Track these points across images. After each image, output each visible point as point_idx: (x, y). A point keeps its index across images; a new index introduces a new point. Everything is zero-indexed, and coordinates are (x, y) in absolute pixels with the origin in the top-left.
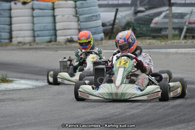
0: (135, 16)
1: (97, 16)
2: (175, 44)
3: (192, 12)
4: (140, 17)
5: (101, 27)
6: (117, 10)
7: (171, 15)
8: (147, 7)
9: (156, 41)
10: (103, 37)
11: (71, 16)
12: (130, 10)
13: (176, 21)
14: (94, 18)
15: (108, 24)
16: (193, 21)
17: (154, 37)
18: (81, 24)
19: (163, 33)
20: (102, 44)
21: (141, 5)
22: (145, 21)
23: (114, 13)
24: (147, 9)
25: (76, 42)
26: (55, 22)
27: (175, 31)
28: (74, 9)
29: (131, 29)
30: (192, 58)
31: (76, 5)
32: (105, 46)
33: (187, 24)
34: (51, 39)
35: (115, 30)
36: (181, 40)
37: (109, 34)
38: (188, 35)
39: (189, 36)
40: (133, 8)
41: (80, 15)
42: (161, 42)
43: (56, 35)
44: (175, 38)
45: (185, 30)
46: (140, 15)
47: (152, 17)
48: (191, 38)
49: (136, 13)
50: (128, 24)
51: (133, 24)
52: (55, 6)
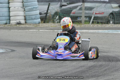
0: (60, 8)
1: (36, 8)
2: (86, 27)
3: (97, 7)
4: (64, 9)
5: (39, 15)
6: (49, 4)
7: (84, 8)
8: (68, 2)
9: (74, 24)
10: (40, 21)
11: (20, 7)
12: (58, 4)
13: (87, 12)
14: (34, 9)
15: (43, 13)
16: (96, 13)
18: (26, 12)
19: (79, 19)
20: (39, 26)
21: (65, 1)
22: (67, 12)
23: (47, 6)
24: (68, 4)
25: (23, 24)
26: (9, 12)
27: (86, 19)
28: (22, 3)
29: (58, 17)
30: (97, 36)
31: (23, 1)
32: (40, 27)
33: (94, 14)
34: (7, 22)
35: (47, 17)
36: (90, 24)
37: (44, 20)
38: (94, 21)
39: (95, 22)
40: (59, 3)
41: (25, 7)
42: (78, 25)
43: (10, 20)
44: (87, 23)
45: (93, 18)
46: (63, 7)
47: (71, 9)
48: (96, 23)
49: (61, 6)
50: (56, 14)
51: (59, 13)
52: (10, 2)
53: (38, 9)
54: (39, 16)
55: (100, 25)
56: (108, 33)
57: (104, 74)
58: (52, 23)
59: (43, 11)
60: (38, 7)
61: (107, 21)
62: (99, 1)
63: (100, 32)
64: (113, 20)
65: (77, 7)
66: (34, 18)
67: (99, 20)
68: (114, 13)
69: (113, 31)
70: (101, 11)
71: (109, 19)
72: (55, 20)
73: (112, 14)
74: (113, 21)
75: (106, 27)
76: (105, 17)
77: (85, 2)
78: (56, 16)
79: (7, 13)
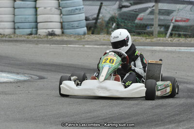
0: (118, 11)
1: (80, 9)
2: (160, 41)
3: (178, 10)
4: (125, 12)
5: (85, 21)
6: (102, 3)
7: (157, 11)
8: (132, 2)
9: (141, 37)
10: (86, 31)
11: (54, 8)
12: (115, 4)
13: (162, 17)
14: (77, 11)
15: (91, 18)
16: (177, 19)
17: (139, 34)
18: (64, 17)
19: (149, 30)
20: (84, 39)
22: (130, 17)
23: (98, 7)
24: (132, 5)
25: (58, 35)
26: (36, 15)
27: (160, 28)
28: (57, 1)
29: (114, 24)
32: (85, 41)
33: (173, 21)
34: (31, 31)
35: (98, 24)
36: (167, 37)
37: (92, 29)
38: (174, 32)
39: (175, 34)
40: (118, 3)
41: (63, 8)
42: (147, 39)
43: (37, 28)
44: (161, 35)
45: (171, 28)
46: (124, 10)
47: (137, 13)
48: (177, 36)
49: (121, 7)
50: (112, 19)
51: (117, 19)
53: (83, 12)
54: (84, 23)
55: (182, 40)
57: (190, 118)
58: (105, 35)
59: (90, 14)
60: (83, 8)
62: (181, 1)
63: (183, 50)
65: (146, 9)
66: (77, 26)
67: (181, 31)
70: (184, 17)
72: (110, 30)
75: (192, 42)
76: (191, 26)
77: (159, 2)
78: (111, 23)
79: (33, 16)
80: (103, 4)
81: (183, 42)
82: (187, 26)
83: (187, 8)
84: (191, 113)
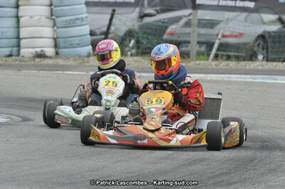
0: (141, 21)
1: (82, 19)
2: (200, 67)
3: (227, 20)
4: (148, 24)
5: (89, 36)
6: (114, 11)
7: (195, 22)
8: (158, 8)
10: (91, 51)
11: (43, 18)
12: (133, 11)
13: (203, 31)
14: (78, 22)
15: (98, 32)
16: (226, 33)
18: (59, 30)
19: (183, 49)
20: (88, 62)
21: (151, 5)
22: (156, 30)
23: (109, 16)
24: (158, 12)
25: (51, 57)
26: (18, 27)
27: (200, 47)
28: (48, 8)
29: (133, 41)
30: (227, 89)
31: (51, 1)
32: (90, 66)
33: (220, 36)
34: (11, 52)
36: (210, 60)
38: (220, 53)
39: (222, 56)
40: (137, 10)
41: (57, 17)
43: (19, 46)
44: (202, 57)
45: (216, 46)
46: (147, 20)
47: (166, 25)
48: (225, 58)
49: (142, 16)
50: (130, 34)
51: (137, 33)
52: (20, 3)
53: (86, 23)
54: (89, 39)
55: (232, 64)
56: (252, 83)
57: (244, 179)
59: (98, 27)
60: (86, 17)
61: (251, 53)
62: (232, 7)
63: (234, 79)
64: (265, 51)
65: (179, 18)
66: (78, 44)
67: (231, 52)
68: (267, 36)
69: (264, 79)
70: (235, 30)
71: (256, 49)
72: (127, 49)
73: (262, 37)
74: (265, 55)
75: (247, 67)
76: (245, 44)
77: (199, 9)
78: (128, 39)
79: (13, 29)
80: (117, 12)
81: (234, 67)
82: (240, 44)
83: (239, 17)
84: (246, 171)
